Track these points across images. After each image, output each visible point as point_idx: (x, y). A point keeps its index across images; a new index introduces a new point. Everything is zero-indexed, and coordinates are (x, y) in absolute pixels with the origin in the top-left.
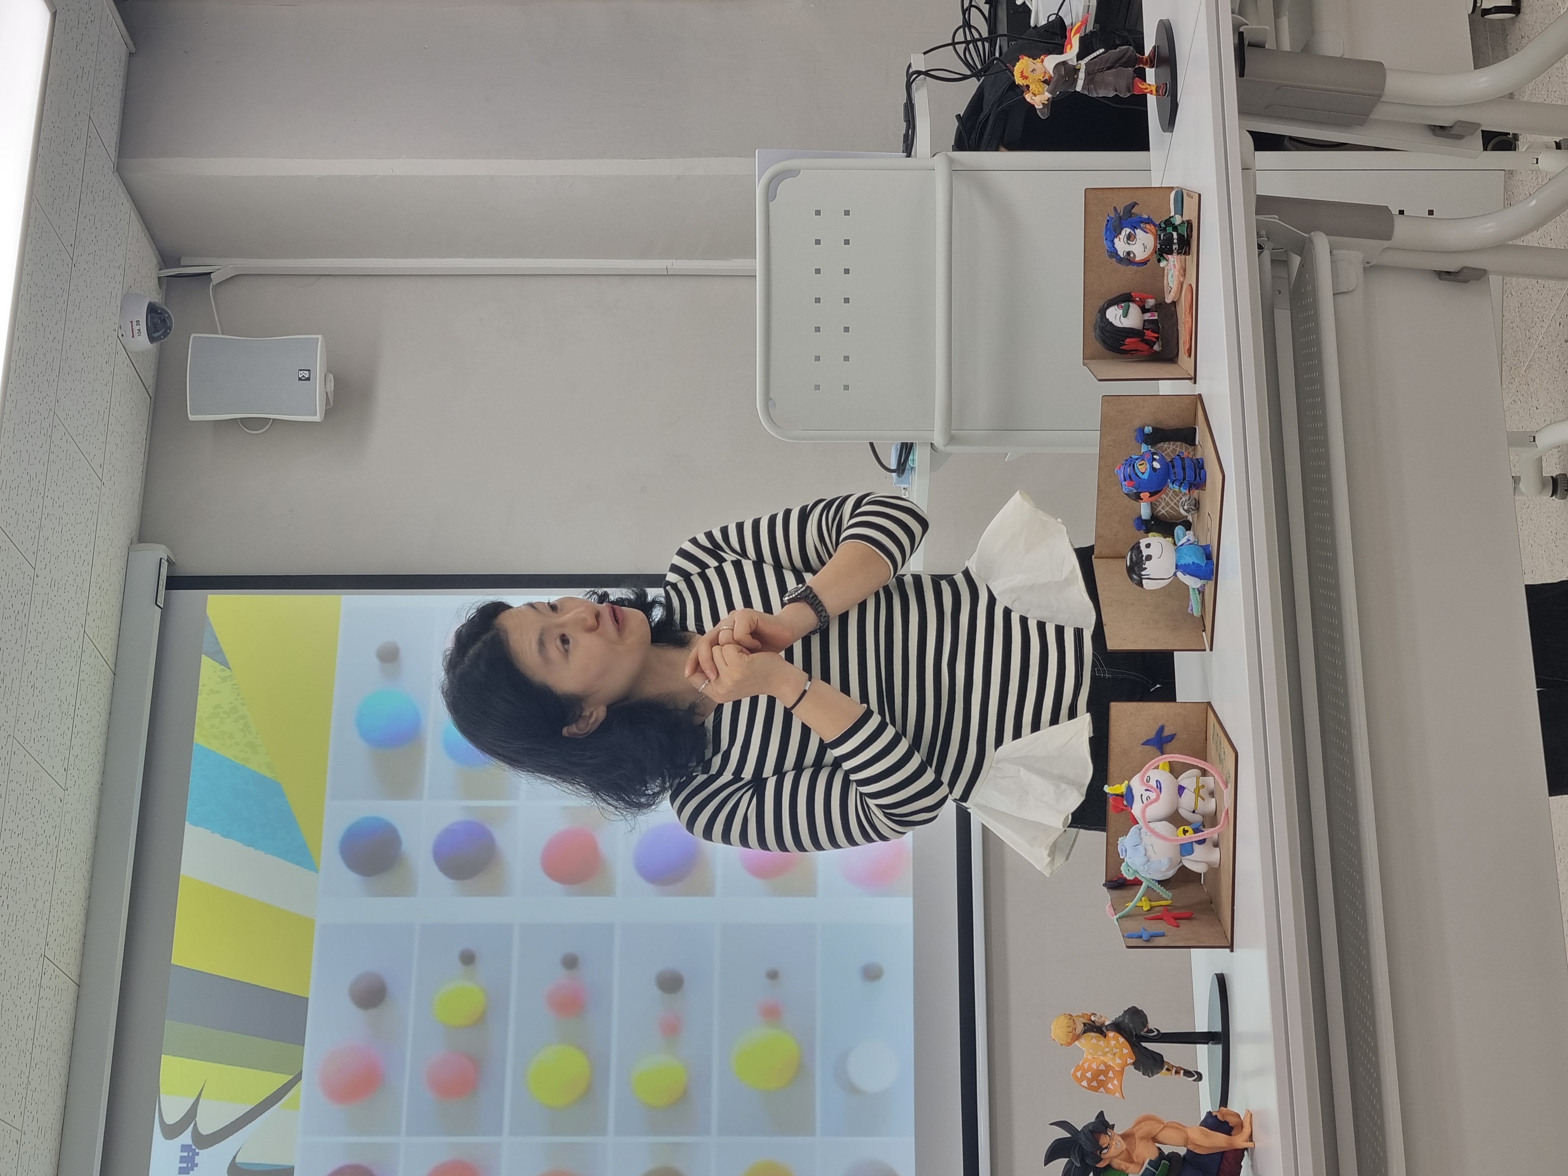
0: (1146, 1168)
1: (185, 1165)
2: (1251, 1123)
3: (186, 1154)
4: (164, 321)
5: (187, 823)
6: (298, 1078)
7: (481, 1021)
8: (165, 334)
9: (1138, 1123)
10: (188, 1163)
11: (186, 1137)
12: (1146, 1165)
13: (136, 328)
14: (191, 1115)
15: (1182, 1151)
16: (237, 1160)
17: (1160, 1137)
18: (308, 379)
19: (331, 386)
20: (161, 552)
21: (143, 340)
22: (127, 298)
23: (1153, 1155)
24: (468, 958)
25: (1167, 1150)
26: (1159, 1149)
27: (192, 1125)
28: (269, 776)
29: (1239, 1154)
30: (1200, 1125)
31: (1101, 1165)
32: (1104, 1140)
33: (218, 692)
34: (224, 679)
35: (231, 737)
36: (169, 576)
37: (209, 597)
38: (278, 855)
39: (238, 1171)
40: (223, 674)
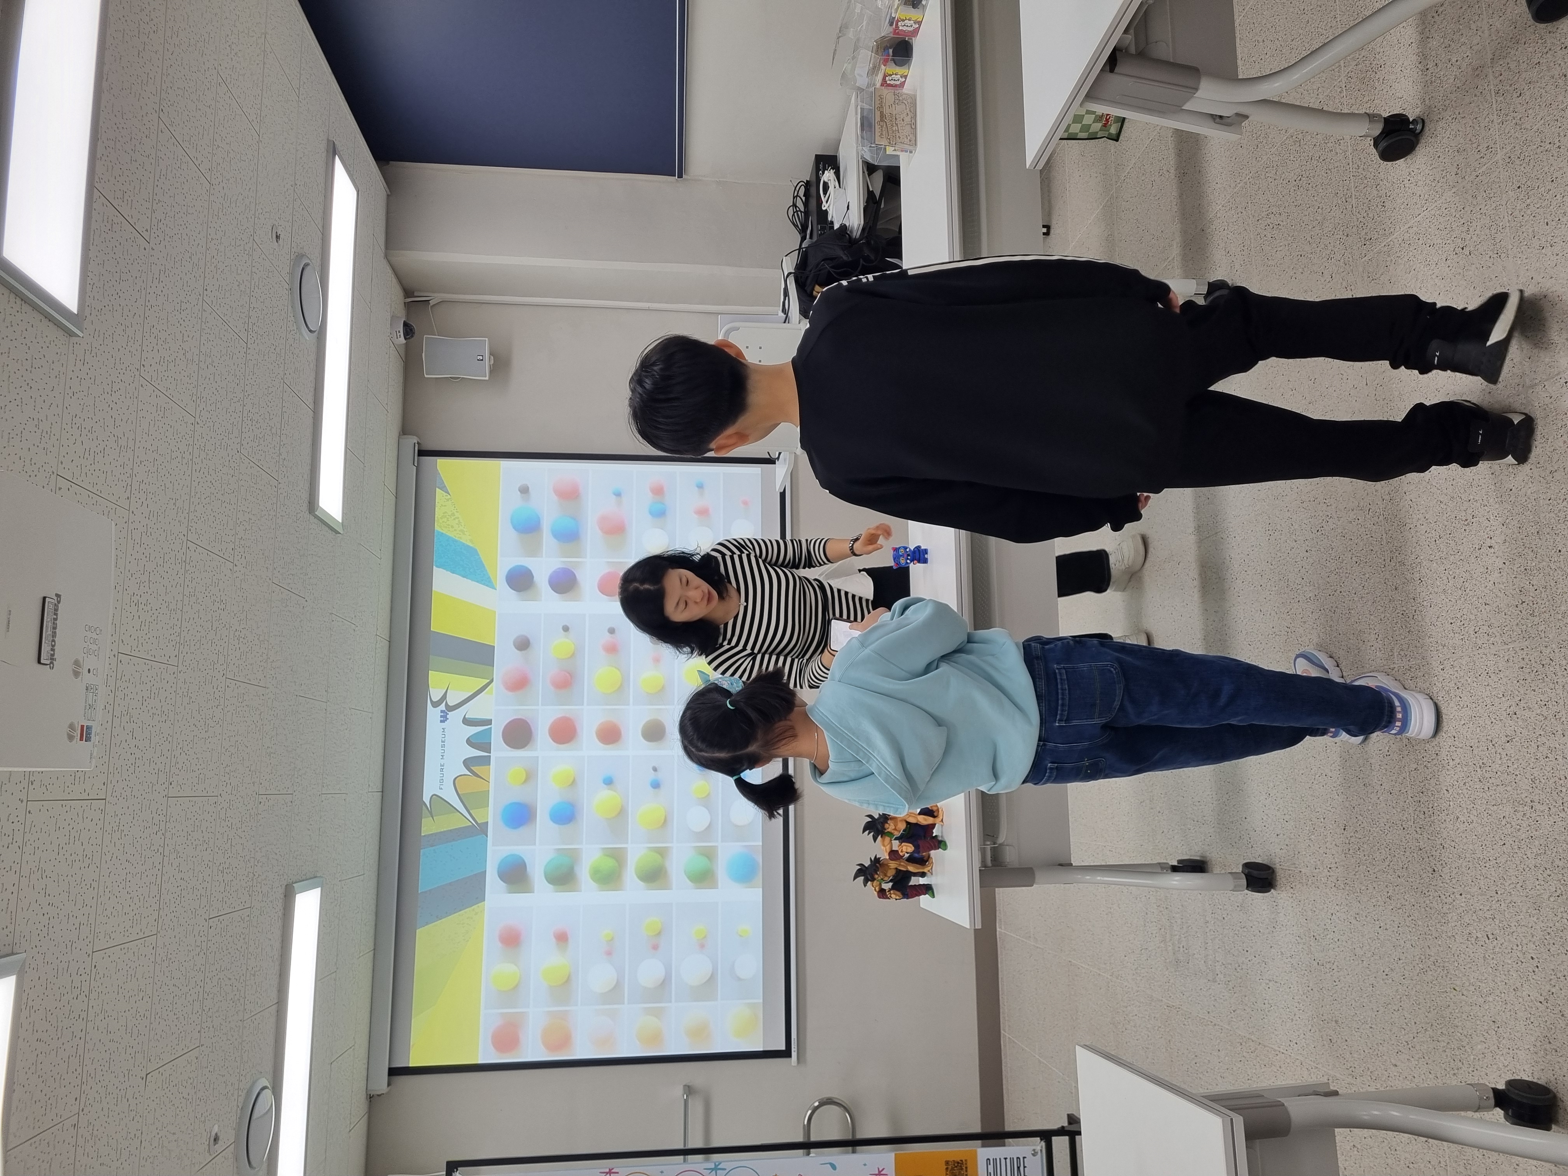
1: (442, 719)
3: (442, 714)
4: (411, 330)
5: (434, 567)
6: (492, 681)
7: (573, 655)
8: (412, 336)
10: (444, 719)
11: (443, 707)
13: (398, 334)
14: (444, 697)
16: (466, 717)
18: (482, 360)
19: (492, 362)
20: (415, 440)
21: (402, 340)
22: (393, 318)
24: (566, 629)
27: (445, 702)
28: (472, 545)
33: (445, 506)
34: (448, 500)
35: (452, 527)
36: (419, 451)
37: (438, 460)
38: (477, 582)
39: (467, 722)
40: (447, 498)
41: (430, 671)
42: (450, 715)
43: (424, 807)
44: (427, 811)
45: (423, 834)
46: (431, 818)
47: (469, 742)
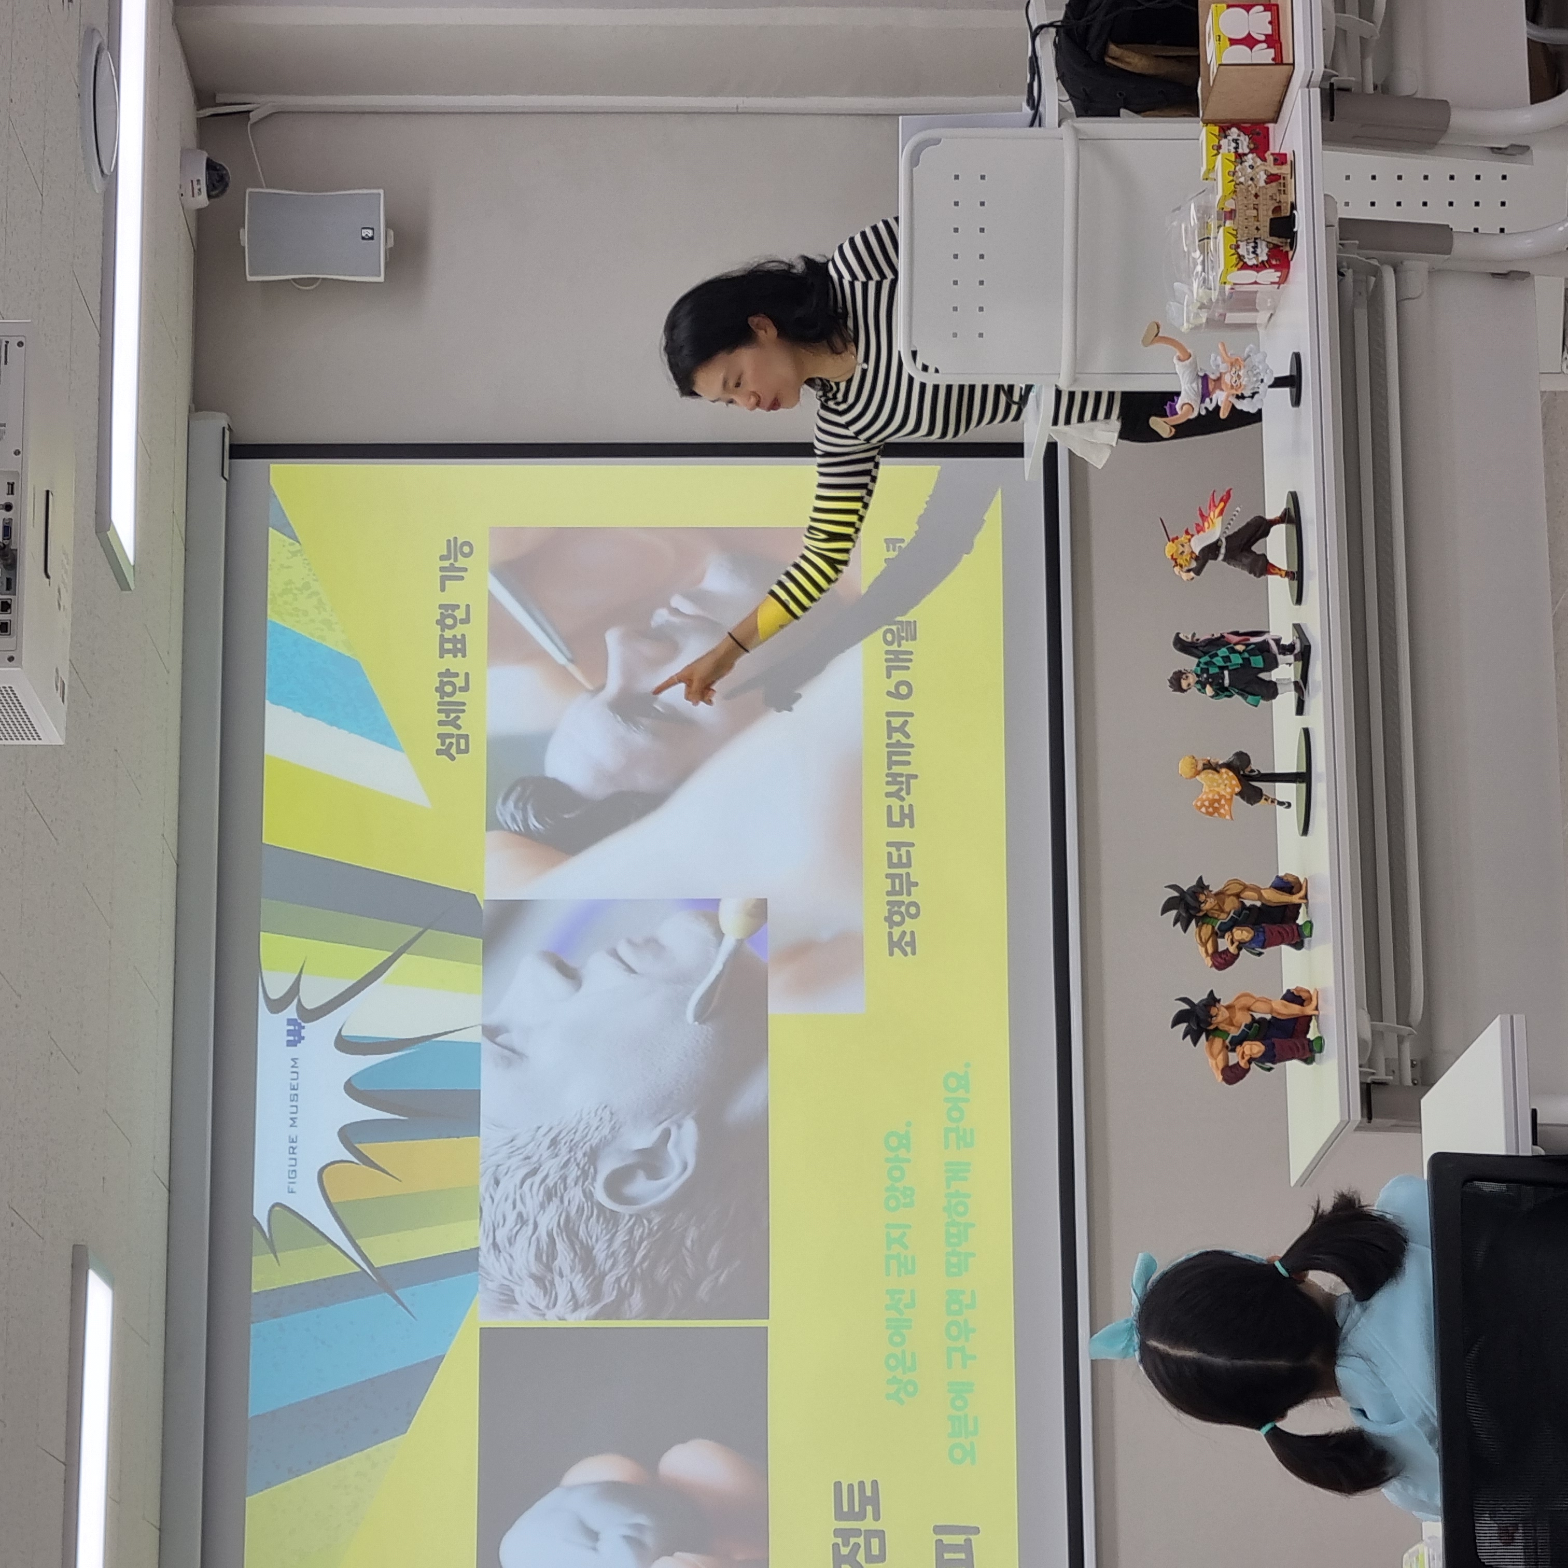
0: (1243, 1030)
2: (1317, 998)
4: (221, 177)
5: (267, 702)
6: (398, 954)
8: (223, 191)
9: (1238, 998)
11: (291, 1012)
12: (1243, 1027)
13: (196, 187)
14: (294, 990)
15: (1268, 1017)
16: (343, 1033)
17: (1253, 1008)
18: (372, 238)
19: (391, 243)
20: (222, 420)
21: (202, 200)
22: (188, 151)
23: (1248, 1020)
25: (1257, 1016)
26: (1252, 1016)
27: (296, 1001)
28: (347, 654)
29: (1309, 1018)
30: (1282, 999)
31: (1212, 1027)
32: (1214, 1011)
33: (289, 567)
34: (294, 554)
35: (306, 613)
36: (231, 446)
37: (272, 466)
38: (362, 735)
39: (345, 1044)
40: (292, 549)
41: (262, 933)
42: (310, 1029)
43: (255, 1231)
44: (262, 1240)
45: (254, 1291)
46: (272, 1255)
47: (351, 1089)
